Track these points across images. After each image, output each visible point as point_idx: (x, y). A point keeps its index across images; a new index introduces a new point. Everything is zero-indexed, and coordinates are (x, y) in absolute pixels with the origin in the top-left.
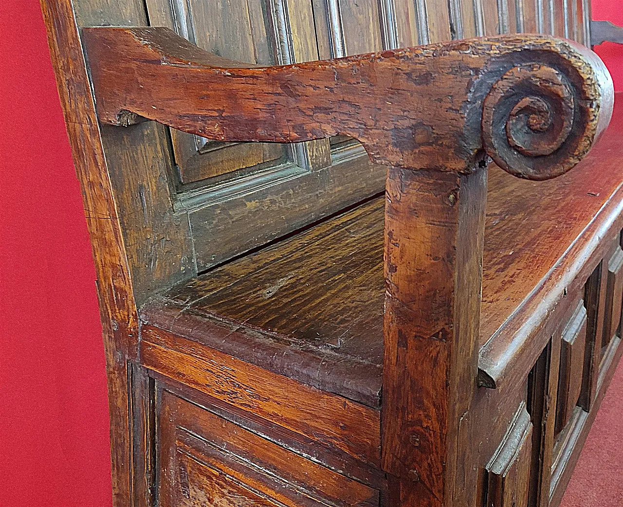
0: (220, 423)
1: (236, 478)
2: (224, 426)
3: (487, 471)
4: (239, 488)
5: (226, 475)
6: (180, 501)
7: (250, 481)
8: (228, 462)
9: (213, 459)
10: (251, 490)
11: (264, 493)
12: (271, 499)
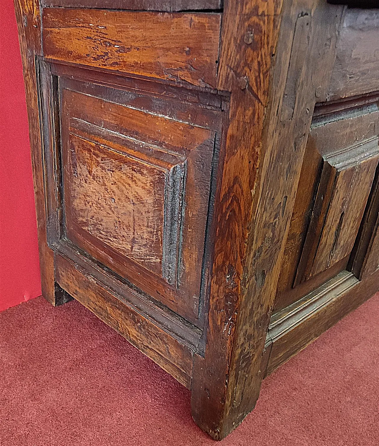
0: (100, 104)
1: (107, 146)
2: (103, 107)
3: (323, 159)
4: (109, 153)
5: (100, 145)
6: (72, 182)
7: (117, 146)
8: (103, 136)
9: (93, 135)
10: (117, 152)
11: (126, 153)
12: (130, 156)
